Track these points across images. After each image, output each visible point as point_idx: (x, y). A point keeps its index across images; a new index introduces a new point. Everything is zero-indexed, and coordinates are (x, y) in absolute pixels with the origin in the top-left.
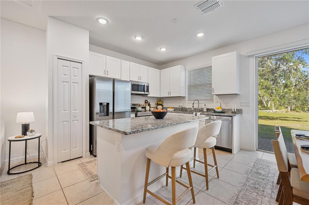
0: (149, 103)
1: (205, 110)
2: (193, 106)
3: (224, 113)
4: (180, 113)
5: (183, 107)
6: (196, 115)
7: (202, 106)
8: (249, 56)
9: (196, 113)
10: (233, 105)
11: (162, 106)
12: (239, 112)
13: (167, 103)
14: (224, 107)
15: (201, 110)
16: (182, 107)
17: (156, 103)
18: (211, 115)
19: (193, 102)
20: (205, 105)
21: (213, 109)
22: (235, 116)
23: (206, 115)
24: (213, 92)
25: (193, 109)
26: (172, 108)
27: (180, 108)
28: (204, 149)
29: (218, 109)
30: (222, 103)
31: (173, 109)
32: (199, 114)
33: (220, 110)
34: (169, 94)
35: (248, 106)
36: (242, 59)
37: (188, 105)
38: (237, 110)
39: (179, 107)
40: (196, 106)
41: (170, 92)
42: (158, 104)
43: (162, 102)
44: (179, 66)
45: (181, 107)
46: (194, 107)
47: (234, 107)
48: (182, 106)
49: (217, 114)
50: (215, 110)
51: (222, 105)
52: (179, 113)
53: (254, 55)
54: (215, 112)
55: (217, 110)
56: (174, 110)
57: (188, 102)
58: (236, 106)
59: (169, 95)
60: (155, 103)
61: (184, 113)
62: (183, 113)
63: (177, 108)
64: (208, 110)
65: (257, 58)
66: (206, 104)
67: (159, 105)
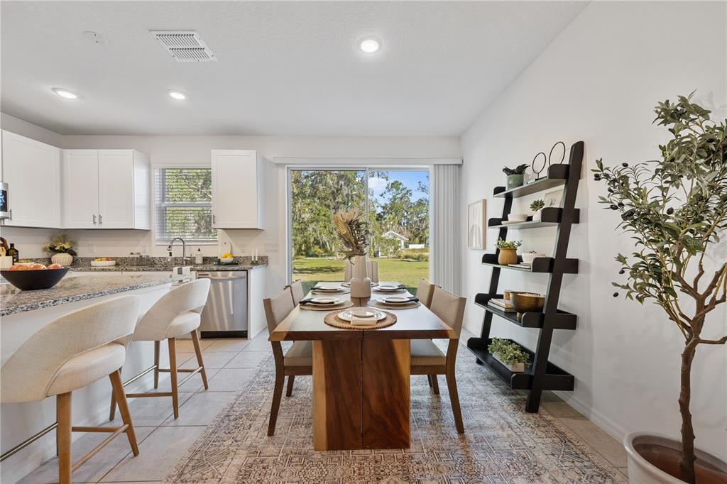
0: (12, 245)
1: (199, 261)
2: (171, 253)
3: (237, 264)
4: (132, 270)
5: (144, 255)
6: (180, 272)
7: (192, 252)
8: (278, 165)
9: (181, 269)
10: (253, 250)
11: (73, 253)
12: (263, 261)
13: (92, 245)
14: (239, 253)
15: (191, 262)
16: (138, 256)
17: (49, 245)
18: (208, 271)
19: (169, 244)
20: (199, 250)
21: (217, 258)
22: (252, 268)
23: (198, 271)
24: (214, 222)
25: (169, 260)
26: (108, 259)
27: (133, 258)
28: (169, 339)
29: (226, 257)
30: (233, 245)
31: (113, 263)
32: (186, 269)
33: (230, 259)
34: (97, 220)
35: (277, 251)
36: (267, 168)
37: (156, 250)
38: (259, 257)
39: (132, 256)
40: (178, 252)
41: (100, 217)
42: (53, 250)
43: (73, 243)
44: (128, 153)
45: (136, 256)
46: (173, 256)
47: (255, 253)
48: (139, 254)
49: (224, 267)
50: (219, 260)
51: (234, 250)
52: (126, 270)
53: (285, 164)
54: (219, 263)
55: (223, 260)
56: (117, 265)
57: (157, 244)
58: (257, 251)
59: (94, 223)
60: (43, 246)
61: (144, 270)
62: (139, 270)
63: (126, 258)
64: (206, 260)
65: (289, 169)
66: (200, 247)
67: (60, 251)
